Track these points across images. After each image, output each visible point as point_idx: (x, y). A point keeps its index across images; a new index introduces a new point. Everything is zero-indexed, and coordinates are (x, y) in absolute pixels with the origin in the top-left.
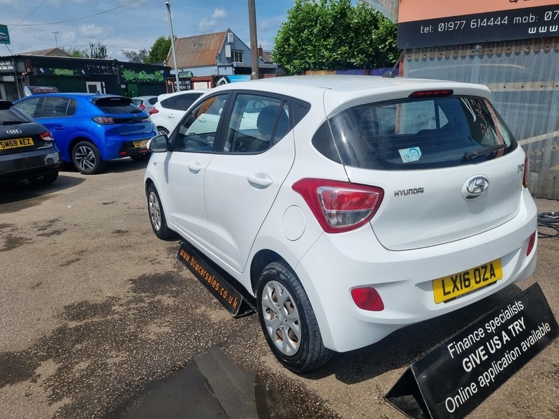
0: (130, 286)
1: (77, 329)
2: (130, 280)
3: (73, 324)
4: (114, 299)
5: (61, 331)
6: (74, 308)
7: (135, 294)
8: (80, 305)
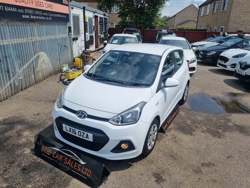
0: (194, 133)
1: (220, 129)
2: (192, 135)
3: (220, 131)
4: (203, 132)
5: (224, 131)
6: (218, 136)
7: (195, 129)
8: (215, 136)
